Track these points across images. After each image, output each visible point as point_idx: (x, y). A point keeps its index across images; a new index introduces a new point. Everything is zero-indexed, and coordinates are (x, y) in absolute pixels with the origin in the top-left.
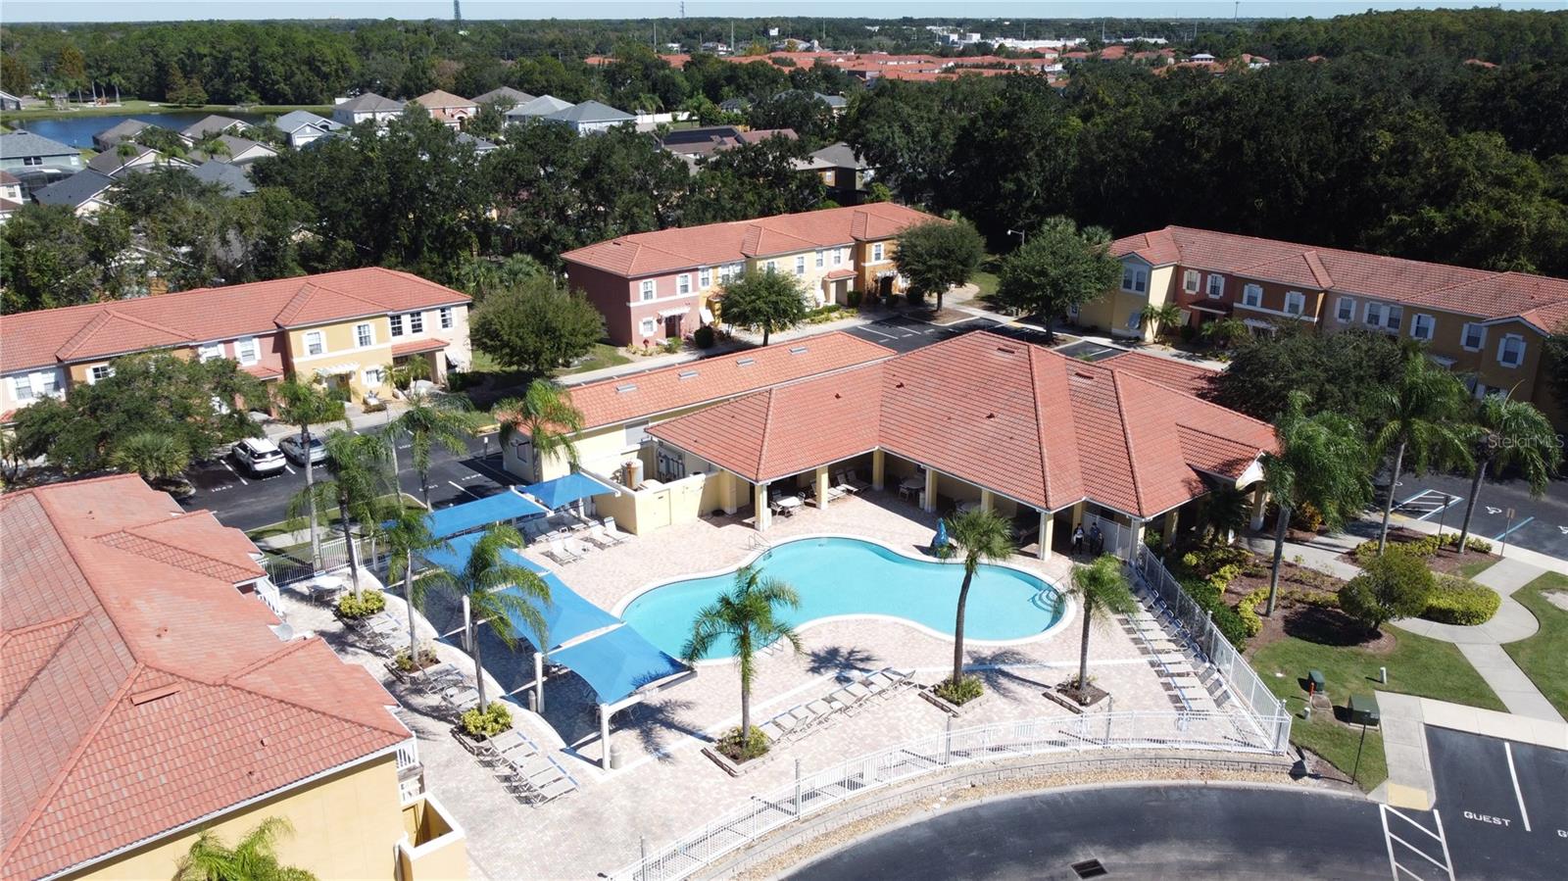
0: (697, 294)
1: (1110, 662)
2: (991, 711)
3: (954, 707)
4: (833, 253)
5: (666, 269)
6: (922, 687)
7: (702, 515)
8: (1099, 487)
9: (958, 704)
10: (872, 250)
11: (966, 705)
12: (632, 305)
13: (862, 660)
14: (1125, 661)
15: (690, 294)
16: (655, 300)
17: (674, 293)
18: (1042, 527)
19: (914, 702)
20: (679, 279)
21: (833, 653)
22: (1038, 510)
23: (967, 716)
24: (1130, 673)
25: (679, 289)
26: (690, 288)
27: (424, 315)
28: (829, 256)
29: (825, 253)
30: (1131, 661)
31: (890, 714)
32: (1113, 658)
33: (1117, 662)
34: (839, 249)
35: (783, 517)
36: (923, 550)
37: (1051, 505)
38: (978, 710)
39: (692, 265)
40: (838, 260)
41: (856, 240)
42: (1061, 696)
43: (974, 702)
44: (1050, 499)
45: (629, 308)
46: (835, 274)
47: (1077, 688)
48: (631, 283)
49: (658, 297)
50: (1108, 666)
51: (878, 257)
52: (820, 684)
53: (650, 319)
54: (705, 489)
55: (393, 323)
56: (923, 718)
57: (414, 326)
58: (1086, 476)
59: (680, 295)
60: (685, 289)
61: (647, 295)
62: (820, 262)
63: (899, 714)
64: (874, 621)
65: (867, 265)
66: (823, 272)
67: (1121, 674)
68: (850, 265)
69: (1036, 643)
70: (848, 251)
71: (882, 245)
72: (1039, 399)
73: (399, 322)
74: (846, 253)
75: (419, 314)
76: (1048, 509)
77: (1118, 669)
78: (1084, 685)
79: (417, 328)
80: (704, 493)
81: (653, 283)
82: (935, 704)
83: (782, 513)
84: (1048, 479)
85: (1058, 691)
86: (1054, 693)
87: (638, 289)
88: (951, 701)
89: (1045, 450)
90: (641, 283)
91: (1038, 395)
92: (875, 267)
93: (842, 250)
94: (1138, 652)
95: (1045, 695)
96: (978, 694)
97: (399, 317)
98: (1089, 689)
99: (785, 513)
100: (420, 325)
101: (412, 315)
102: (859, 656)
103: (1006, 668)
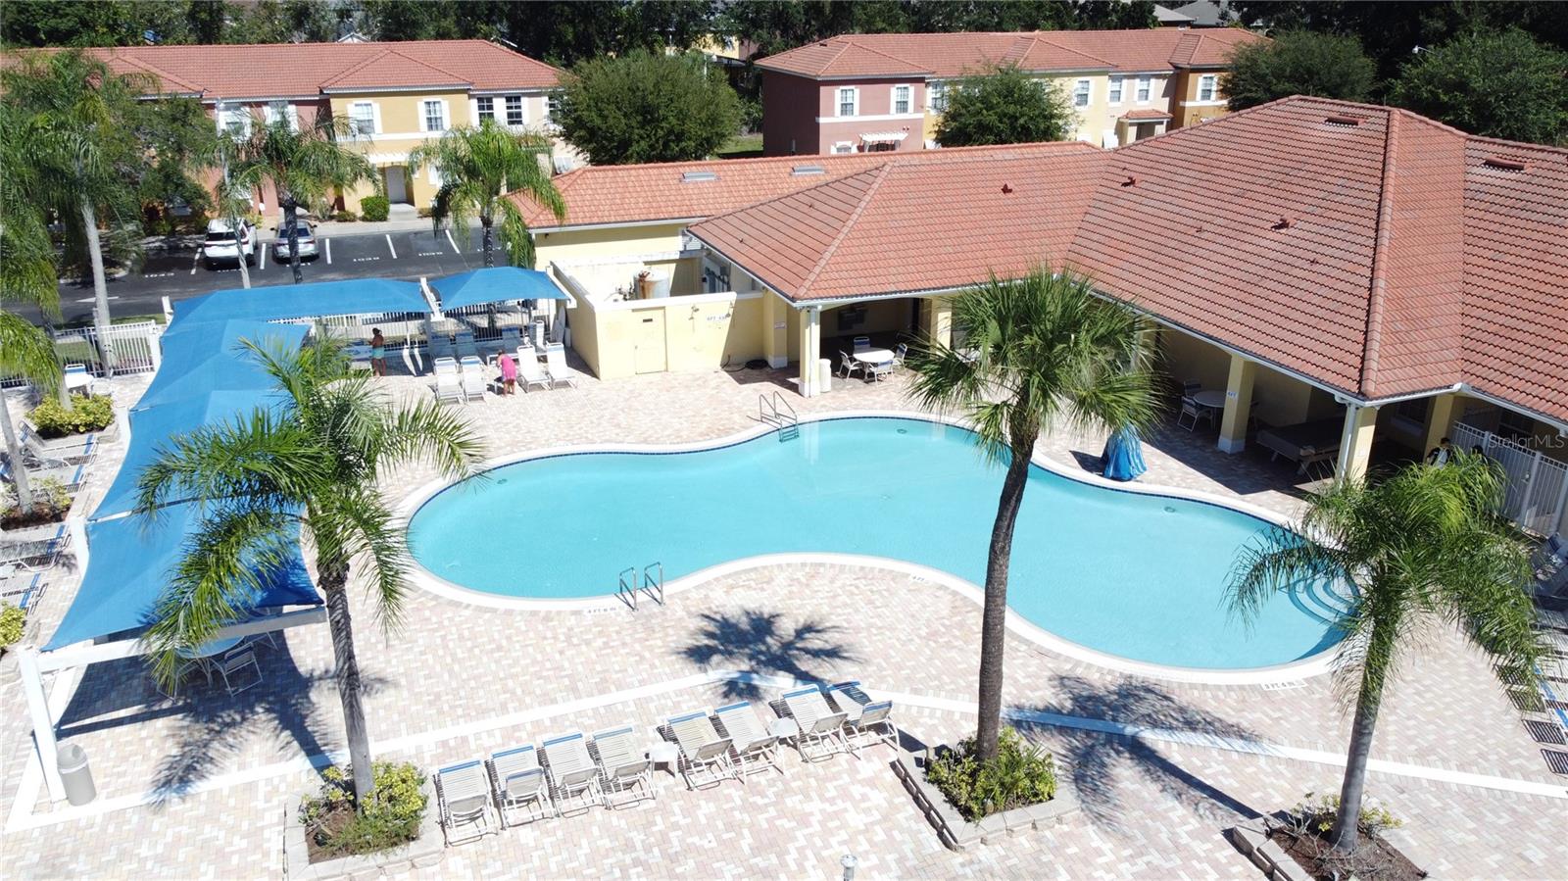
0: (920, 115)
1: (1453, 777)
2: (1057, 850)
3: (954, 821)
4: (1138, 84)
5: (874, 73)
6: (910, 743)
7: (726, 365)
8: (1502, 366)
9: (967, 813)
10: (1199, 83)
11: (991, 823)
12: (822, 120)
13: (816, 654)
14: (1497, 782)
15: (911, 114)
16: (856, 117)
17: (887, 111)
18: (1347, 438)
19: (871, 782)
20: (895, 92)
21: (763, 626)
22: (1338, 397)
23: (983, 853)
24: (1505, 819)
25: (893, 106)
26: (911, 106)
27: (524, 101)
28: (1132, 87)
29: (1125, 82)
30: (1517, 785)
31: (791, 802)
32: (1461, 767)
33: (1472, 779)
34: (1148, 78)
35: (858, 382)
36: (1086, 461)
37: (1370, 387)
38: (1024, 841)
39: (915, 73)
40: (1144, 95)
41: (1176, 67)
42: (1275, 852)
43: (1017, 816)
44: (1371, 375)
45: (818, 124)
46: (1138, 115)
47: (1329, 838)
48: (822, 88)
49: (862, 113)
50: (1440, 786)
51: (1206, 94)
52: (680, 693)
53: (848, 143)
54: (737, 317)
55: (481, 108)
56: (868, 829)
57: (510, 115)
58: (1468, 343)
59: (894, 115)
60: (903, 106)
61: (846, 108)
62: (1116, 95)
63: (815, 806)
64: (895, 576)
65: (1188, 104)
66: (1121, 109)
67: (1478, 818)
68: (1163, 105)
69: (1254, 688)
70: (1163, 84)
71: (1216, 76)
72: (1389, 195)
73: (490, 107)
74: (1157, 86)
75: (518, 99)
76: (1362, 395)
77: (1472, 800)
78: (1351, 833)
79: (515, 118)
80: (733, 326)
81: (855, 93)
82: (917, 798)
83: (856, 375)
84: (1376, 336)
85: (1270, 834)
86: (1257, 840)
87: (833, 99)
88: (953, 801)
89: (1381, 283)
90: (838, 91)
91: (1390, 189)
92: (1200, 109)
93: (1153, 81)
94: (1541, 763)
95: (1229, 834)
96: (1033, 797)
97: (490, 100)
98: (1365, 850)
99: (864, 374)
100: (519, 115)
101: (509, 99)
102: (815, 642)
103: (1152, 738)
